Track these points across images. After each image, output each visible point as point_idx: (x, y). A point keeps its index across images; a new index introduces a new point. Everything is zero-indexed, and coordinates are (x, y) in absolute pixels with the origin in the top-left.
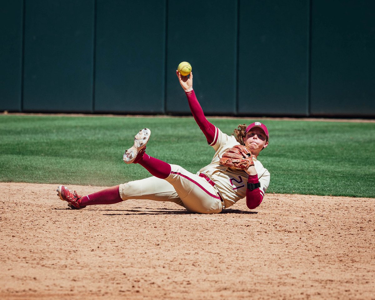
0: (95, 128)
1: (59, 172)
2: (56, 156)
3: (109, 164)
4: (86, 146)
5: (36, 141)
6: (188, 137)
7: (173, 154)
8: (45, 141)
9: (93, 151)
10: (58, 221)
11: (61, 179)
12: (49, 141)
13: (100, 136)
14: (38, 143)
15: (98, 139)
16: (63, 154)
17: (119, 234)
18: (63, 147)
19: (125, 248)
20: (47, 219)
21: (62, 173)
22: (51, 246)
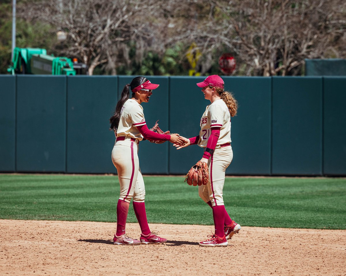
0: (272, 186)
1: (246, 218)
2: (245, 206)
3: (282, 212)
4: (266, 199)
5: (230, 196)
6: (339, 192)
7: (328, 205)
8: (237, 196)
9: (271, 203)
10: (246, 253)
11: (248, 223)
12: (239, 196)
13: (276, 192)
14: (231, 197)
15: (275, 194)
16: (250, 205)
17: (290, 261)
18: (250, 200)
19: (295, 271)
20: (238, 251)
21: (249, 219)
22: (241, 271)
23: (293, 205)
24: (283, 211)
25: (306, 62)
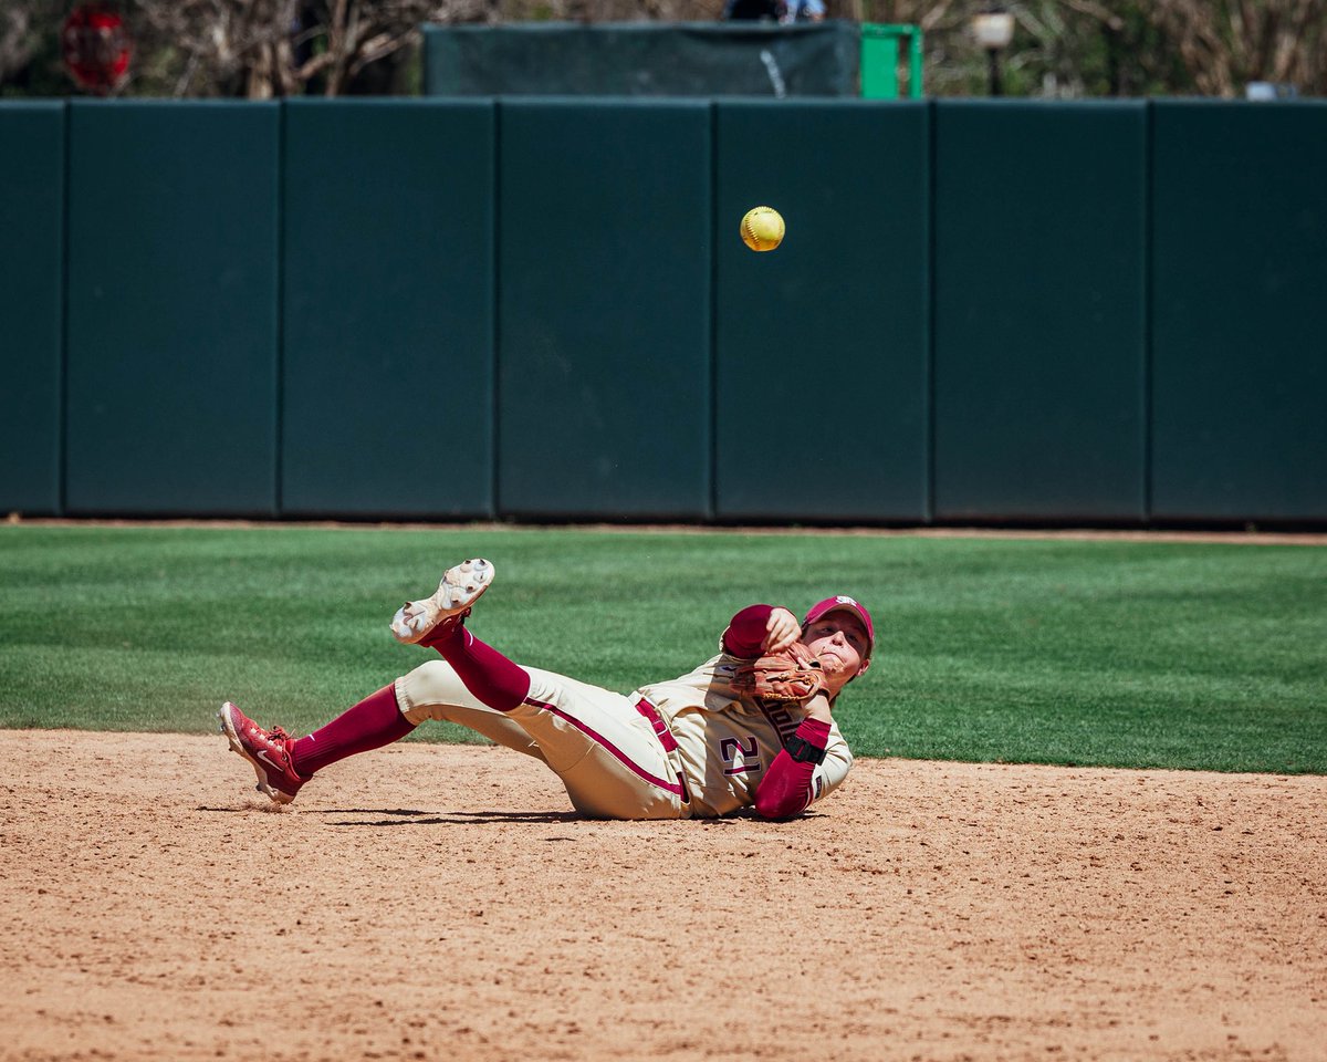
0: (283, 563)
1: (176, 696)
2: (168, 648)
3: (327, 673)
4: (258, 619)
5: (107, 605)
6: (566, 589)
7: (520, 641)
8: (134, 603)
9: (279, 633)
10: (175, 845)
11: (184, 717)
12: (144, 603)
13: (298, 587)
14: (111, 609)
15: (294, 597)
16: (190, 642)
17: (361, 882)
18: (189, 622)
19: (380, 924)
20: (141, 837)
21: (187, 700)
22: (154, 921)
23: (370, 644)
24: (328, 668)
25: (427, 37)
